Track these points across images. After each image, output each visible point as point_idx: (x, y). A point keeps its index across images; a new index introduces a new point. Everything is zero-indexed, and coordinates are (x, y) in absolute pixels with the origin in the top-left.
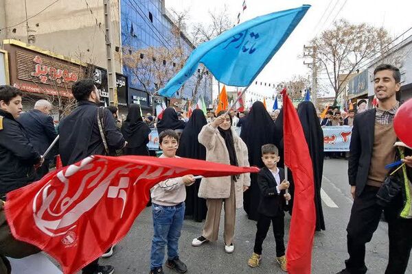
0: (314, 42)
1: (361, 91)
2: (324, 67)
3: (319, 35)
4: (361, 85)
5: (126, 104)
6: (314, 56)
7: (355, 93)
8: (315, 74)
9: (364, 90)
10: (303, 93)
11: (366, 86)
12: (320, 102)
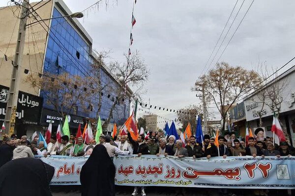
0: (203, 78)
1: (240, 117)
2: (212, 98)
3: (207, 74)
4: (240, 114)
5: (36, 123)
6: (203, 91)
7: (236, 119)
8: (205, 104)
9: (243, 116)
10: (197, 117)
11: (244, 114)
12: (209, 124)
